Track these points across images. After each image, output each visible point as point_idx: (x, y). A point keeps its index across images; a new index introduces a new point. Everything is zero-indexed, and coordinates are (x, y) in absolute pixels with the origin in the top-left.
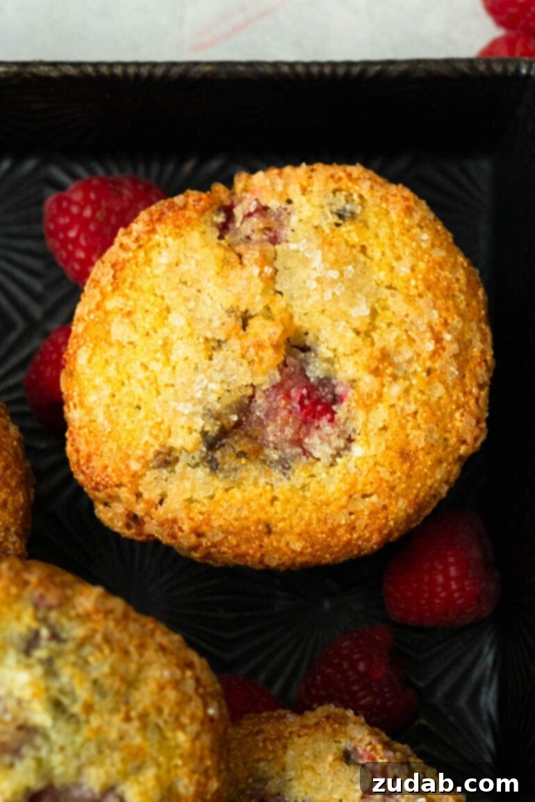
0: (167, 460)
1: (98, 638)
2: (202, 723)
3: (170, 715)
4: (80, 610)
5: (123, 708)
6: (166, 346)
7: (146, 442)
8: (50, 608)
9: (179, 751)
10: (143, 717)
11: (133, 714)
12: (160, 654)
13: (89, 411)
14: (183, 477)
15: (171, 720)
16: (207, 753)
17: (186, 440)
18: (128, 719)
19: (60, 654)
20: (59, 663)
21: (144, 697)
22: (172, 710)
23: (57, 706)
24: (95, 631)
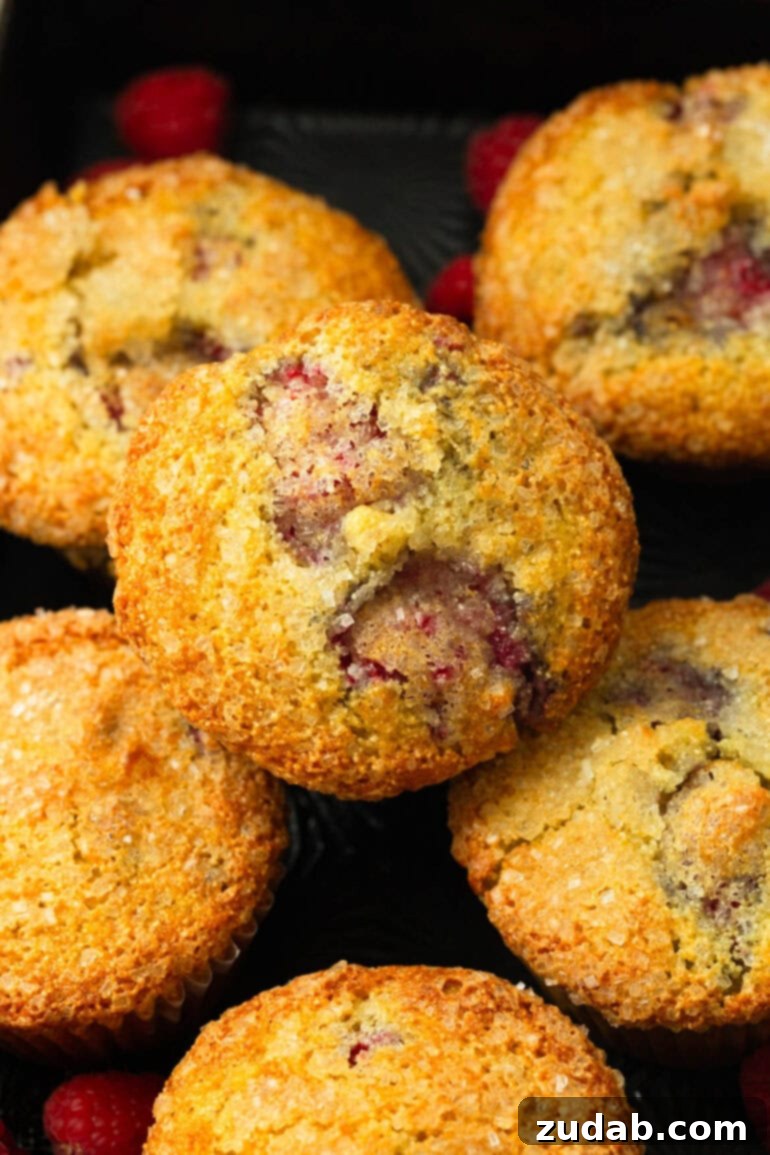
0: (585, 328)
1: (502, 388)
2: (607, 514)
3: (573, 492)
4: (485, 356)
5: (521, 472)
6: (598, 211)
7: (565, 303)
8: (451, 348)
9: (579, 540)
10: (543, 486)
11: (532, 480)
12: (568, 425)
13: (504, 281)
14: (604, 344)
15: (574, 498)
16: (609, 550)
17: (610, 302)
18: (526, 483)
19: (458, 395)
20: (455, 404)
21: (545, 466)
22: (576, 485)
23: (450, 454)
24: (500, 380)
